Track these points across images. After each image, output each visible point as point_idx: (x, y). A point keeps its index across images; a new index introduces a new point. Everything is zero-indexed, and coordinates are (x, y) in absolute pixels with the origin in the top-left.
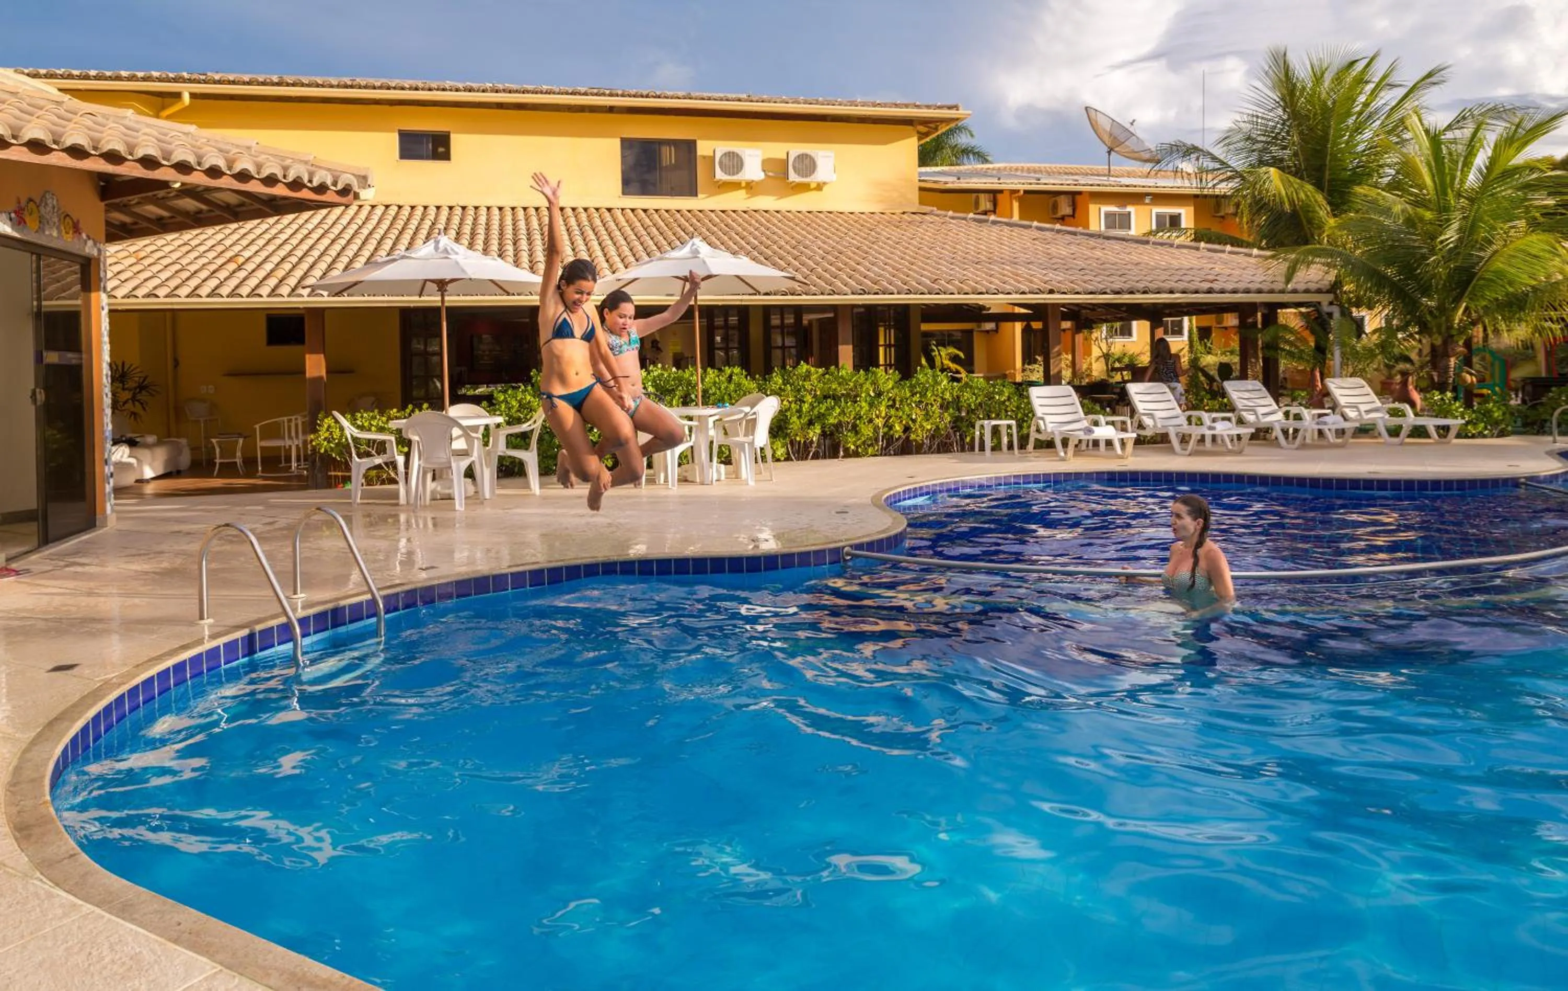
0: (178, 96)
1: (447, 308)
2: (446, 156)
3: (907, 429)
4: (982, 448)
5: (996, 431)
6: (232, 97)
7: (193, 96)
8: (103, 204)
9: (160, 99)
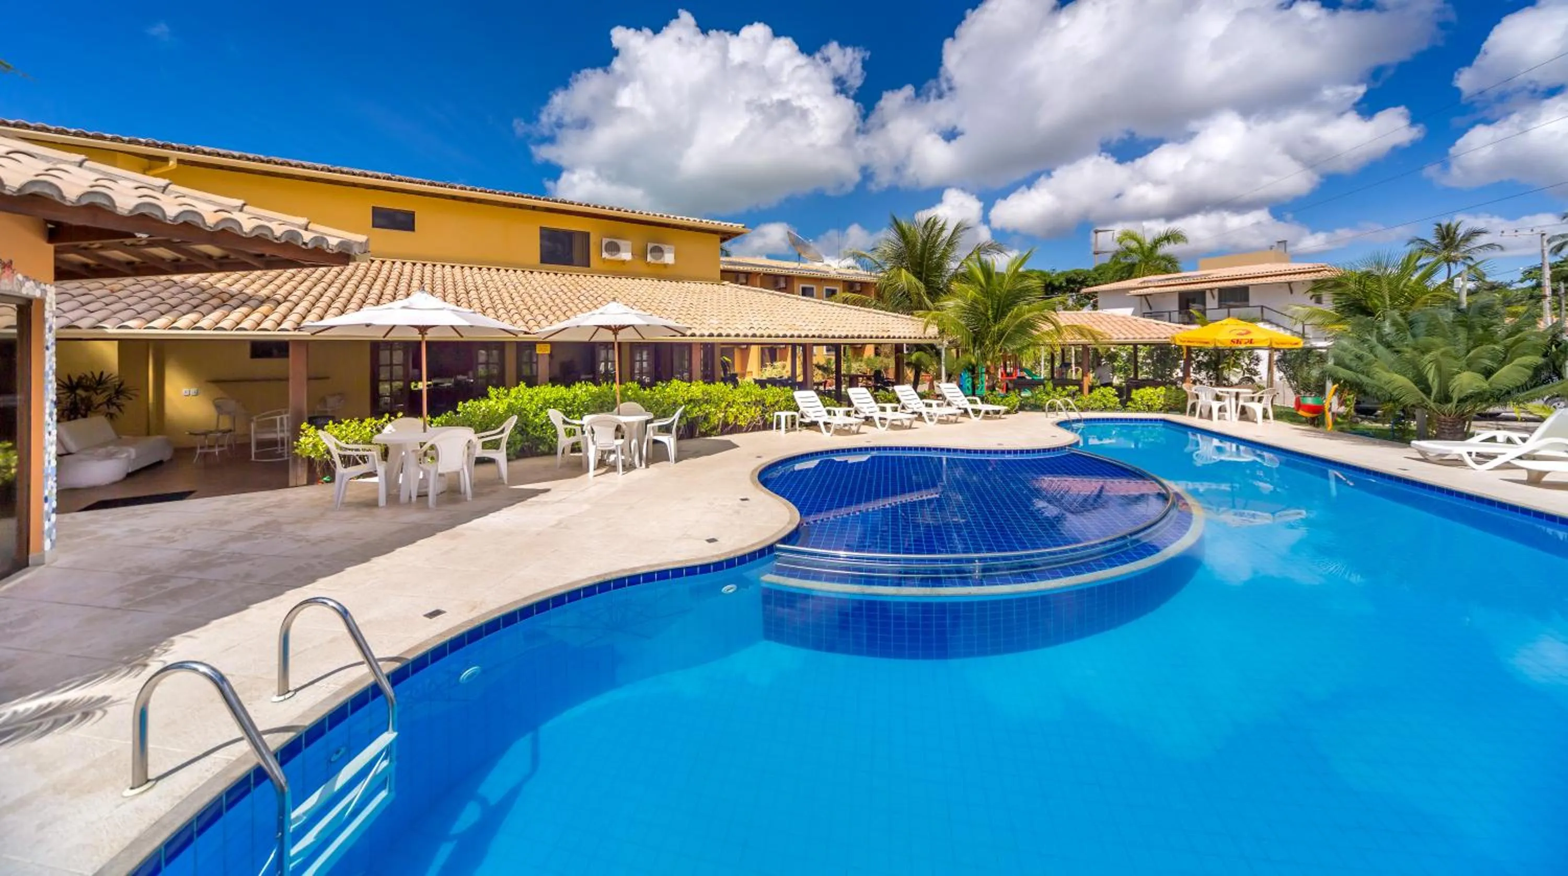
0: (165, 160)
1: (427, 342)
2: (412, 229)
3: (736, 417)
4: (778, 427)
5: (779, 418)
6: (221, 167)
7: (180, 161)
8: (51, 247)
9: (146, 161)
